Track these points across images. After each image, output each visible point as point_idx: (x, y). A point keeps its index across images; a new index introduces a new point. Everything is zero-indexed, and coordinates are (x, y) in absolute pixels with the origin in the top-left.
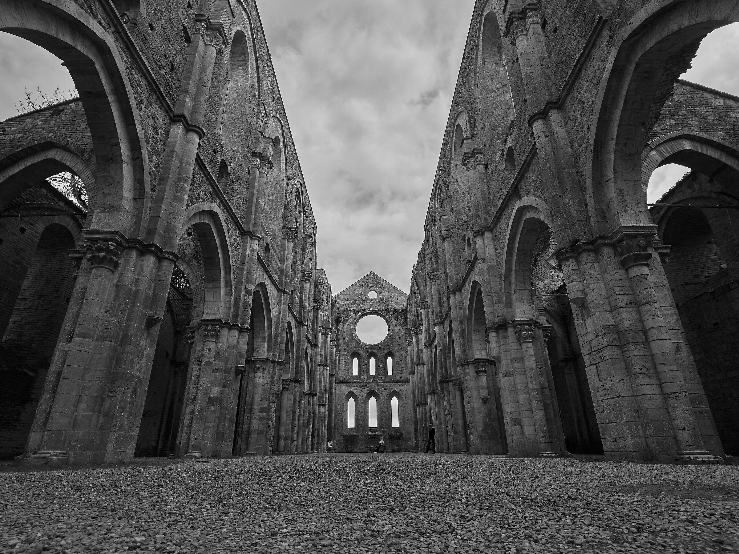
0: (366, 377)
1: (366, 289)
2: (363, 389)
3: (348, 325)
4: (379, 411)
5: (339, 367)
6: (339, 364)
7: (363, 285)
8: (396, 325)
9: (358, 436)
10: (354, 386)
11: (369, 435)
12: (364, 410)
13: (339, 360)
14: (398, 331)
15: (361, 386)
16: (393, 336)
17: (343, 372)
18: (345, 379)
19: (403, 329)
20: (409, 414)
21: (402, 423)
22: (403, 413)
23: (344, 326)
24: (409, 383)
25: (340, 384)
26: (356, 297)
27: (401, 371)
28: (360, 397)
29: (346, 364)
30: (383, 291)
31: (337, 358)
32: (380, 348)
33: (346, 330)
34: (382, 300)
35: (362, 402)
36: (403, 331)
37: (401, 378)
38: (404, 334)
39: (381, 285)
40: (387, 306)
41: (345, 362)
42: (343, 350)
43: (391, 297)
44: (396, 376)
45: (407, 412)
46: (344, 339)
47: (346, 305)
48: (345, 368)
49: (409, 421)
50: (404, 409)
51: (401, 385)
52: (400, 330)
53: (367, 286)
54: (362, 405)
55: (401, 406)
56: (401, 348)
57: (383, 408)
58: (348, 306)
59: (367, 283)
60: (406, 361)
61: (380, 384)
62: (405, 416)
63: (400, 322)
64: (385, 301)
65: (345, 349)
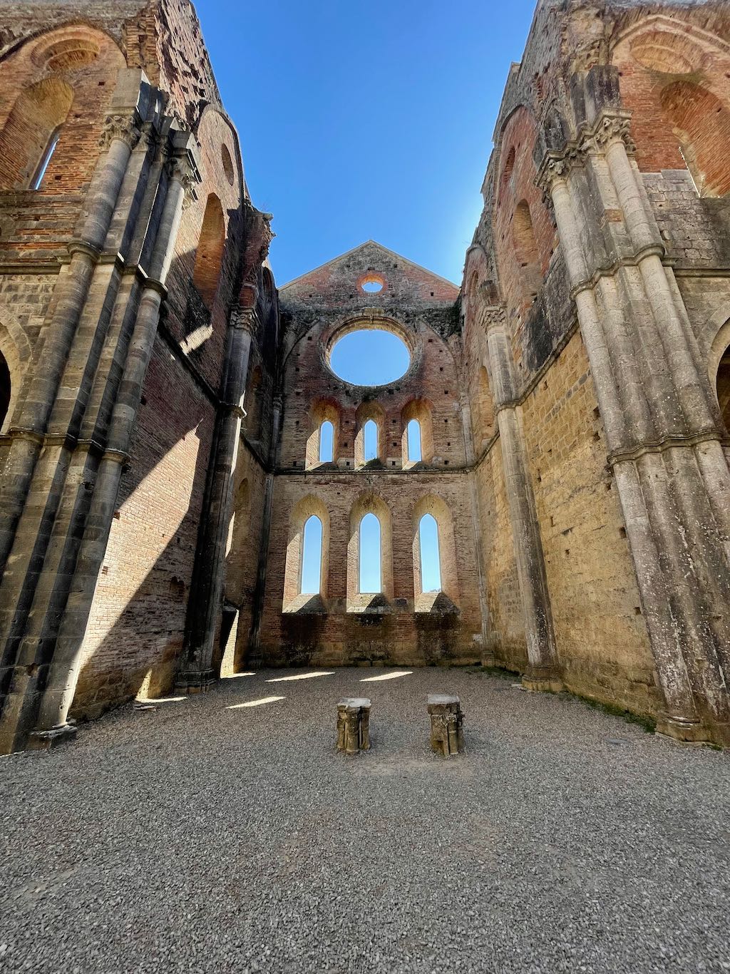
0: (352, 461)
1: (356, 274)
2: (345, 489)
3: (310, 339)
5: (280, 436)
6: (281, 427)
7: (348, 266)
8: (430, 341)
9: (325, 617)
10: (319, 483)
11: (357, 615)
13: (282, 418)
14: (436, 352)
15: (339, 481)
16: (422, 364)
17: (292, 446)
18: (295, 463)
19: (449, 349)
20: (473, 556)
21: (453, 582)
22: (456, 554)
23: (298, 341)
24: (471, 474)
25: (282, 477)
26: (331, 289)
27: (447, 446)
28: (337, 512)
29: (300, 429)
30: (397, 279)
31: (277, 412)
32: (391, 392)
33: (304, 350)
34: (393, 296)
35: (343, 523)
36: (448, 352)
37: (446, 462)
38: (453, 360)
39: (392, 266)
40: (406, 308)
41: (297, 422)
42: (293, 394)
43: (416, 289)
44: (434, 459)
45: (466, 552)
46: (297, 370)
47: (308, 305)
48: (298, 439)
49: (474, 574)
50: (459, 542)
51: (448, 479)
52: (441, 351)
53: (360, 268)
54: (343, 532)
55: (449, 537)
56: (446, 393)
57: (399, 540)
58: (311, 308)
59: (359, 263)
60: (459, 421)
61: (390, 476)
62: (461, 561)
63: (442, 334)
64: (401, 298)
65: (298, 394)
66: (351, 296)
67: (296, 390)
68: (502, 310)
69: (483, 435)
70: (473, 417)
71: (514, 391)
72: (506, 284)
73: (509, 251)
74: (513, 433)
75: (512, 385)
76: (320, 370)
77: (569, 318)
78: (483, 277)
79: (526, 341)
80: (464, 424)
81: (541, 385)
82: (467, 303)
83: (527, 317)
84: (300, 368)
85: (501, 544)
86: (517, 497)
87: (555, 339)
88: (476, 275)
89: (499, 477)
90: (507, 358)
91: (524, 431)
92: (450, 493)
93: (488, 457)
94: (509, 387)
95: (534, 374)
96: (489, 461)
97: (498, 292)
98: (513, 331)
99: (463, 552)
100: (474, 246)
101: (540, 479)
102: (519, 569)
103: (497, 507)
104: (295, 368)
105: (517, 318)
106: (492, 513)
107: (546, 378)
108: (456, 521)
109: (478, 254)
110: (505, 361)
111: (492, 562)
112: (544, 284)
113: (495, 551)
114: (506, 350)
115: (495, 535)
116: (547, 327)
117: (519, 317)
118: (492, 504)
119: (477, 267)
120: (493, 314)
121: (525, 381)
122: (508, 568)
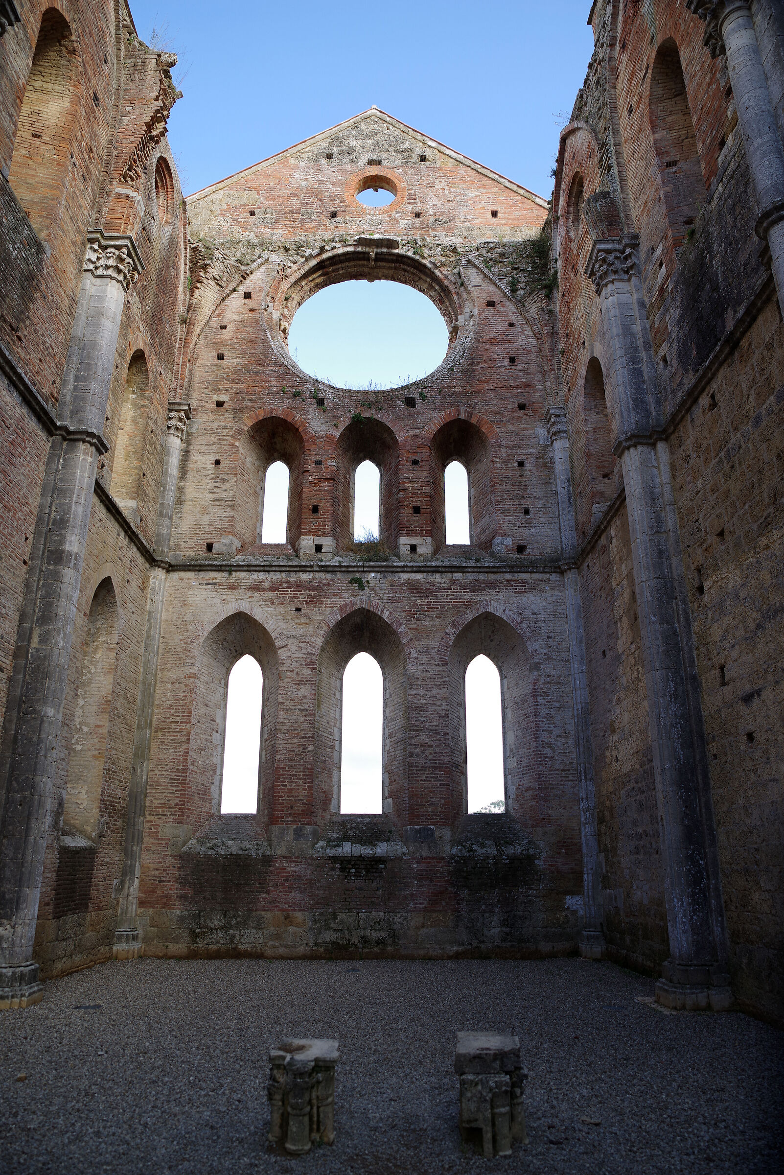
0: (328, 543)
1: (343, 171)
2: (312, 601)
3: (247, 295)
4: (399, 722)
5: (181, 490)
6: (183, 472)
7: (329, 157)
8: (491, 304)
9: (267, 860)
10: (256, 588)
11: (334, 859)
12: (311, 715)
13: (186, 454)
14: (501, 327)
15: (299, 586)
17: (204, 511)
18: (210, 547)
19: (527, 321)
20: (571, 741)
21: (530, 793)
22: (536, 736)
23: (223, 300)
24: (570, 576)
25: (183, 574)
26: (294, 200)
27: (522, 515)
28: (294, 648)
29: (221, 477)
30: (425, 183)
31: (175, 443)
32: (410, 402)
33: (236, 317)
34: (418, 215)
35: (306, 672)
36: (526, 327)
37: (521, 549)
38: (534, 342)
39: (415, 158)
40: (443, 238)
41: (218, 462)
42: (210, 406)
43: (462, 203)
44: (498, 540)
45: (557, 732)
46: (221, 357)
47: (245, 229)
48: (215, 496)
49: (571, 778)
50: (543, 711)
51: (524, 583)
52: (511, 325)
53: (352, 161)
54: (305, 690)
55: (524, 701)
56: (522, 407)
57: (420, 708)
58: (252, 235)
59: (351, 150)
60: (547, 465)
61: (405, 576)
62: (547, 751)
63: (513, 291)
64: (432, 219)
65: (220, 404)
66: (334, 215)
67: (216, 398)
68: (628, 251)
69: (594, 495)
70: (575, 458)
71: (653, 409)
72: (636, 200)
73: (642, 136)
74: (652, 495)
75: (650, 398)
76: (266, 358)
77: (756, 270)
78: (592, 186)
79: (675, 313)
80: (557, 471)
81: (704, 401)
82: (563, 234)
83: (678, 267)
84: (226, 353)
85: (626, 718)
86: (657, 626)
87: (730, 312)
88: (578, 181)
89: (625, 582)
90: (640, 342)
91: (673, 489)
92: (528, 613)
93: (603, 541)
94: (643, 402)
95: (690, 380)
96: (605, 549)
97: (622, 215)
98: (650, 290)
99: (550, 732)
100: (576, 124)
101: (701, 590)
102: (658, 770)
103: (620, 642)
104: (215, 354)
105: (657, 266)
106: (609, 654)
107: (714, 386)
108: (539, 670)
109: (582, 140)
110: (636, 349)
111: (607, 753)
112: (709, 203)
113: (614, 731)
114: (637, 328)
115: (615, 700)
116: (715, 288)
117: (661, 265)
118: (609, 636)
119: (581, 165)
120: (611, 258)
121: (674, 392)
122: (637, 767)
